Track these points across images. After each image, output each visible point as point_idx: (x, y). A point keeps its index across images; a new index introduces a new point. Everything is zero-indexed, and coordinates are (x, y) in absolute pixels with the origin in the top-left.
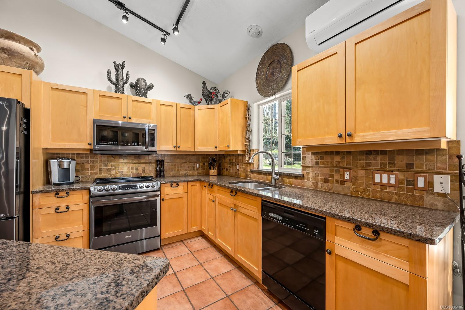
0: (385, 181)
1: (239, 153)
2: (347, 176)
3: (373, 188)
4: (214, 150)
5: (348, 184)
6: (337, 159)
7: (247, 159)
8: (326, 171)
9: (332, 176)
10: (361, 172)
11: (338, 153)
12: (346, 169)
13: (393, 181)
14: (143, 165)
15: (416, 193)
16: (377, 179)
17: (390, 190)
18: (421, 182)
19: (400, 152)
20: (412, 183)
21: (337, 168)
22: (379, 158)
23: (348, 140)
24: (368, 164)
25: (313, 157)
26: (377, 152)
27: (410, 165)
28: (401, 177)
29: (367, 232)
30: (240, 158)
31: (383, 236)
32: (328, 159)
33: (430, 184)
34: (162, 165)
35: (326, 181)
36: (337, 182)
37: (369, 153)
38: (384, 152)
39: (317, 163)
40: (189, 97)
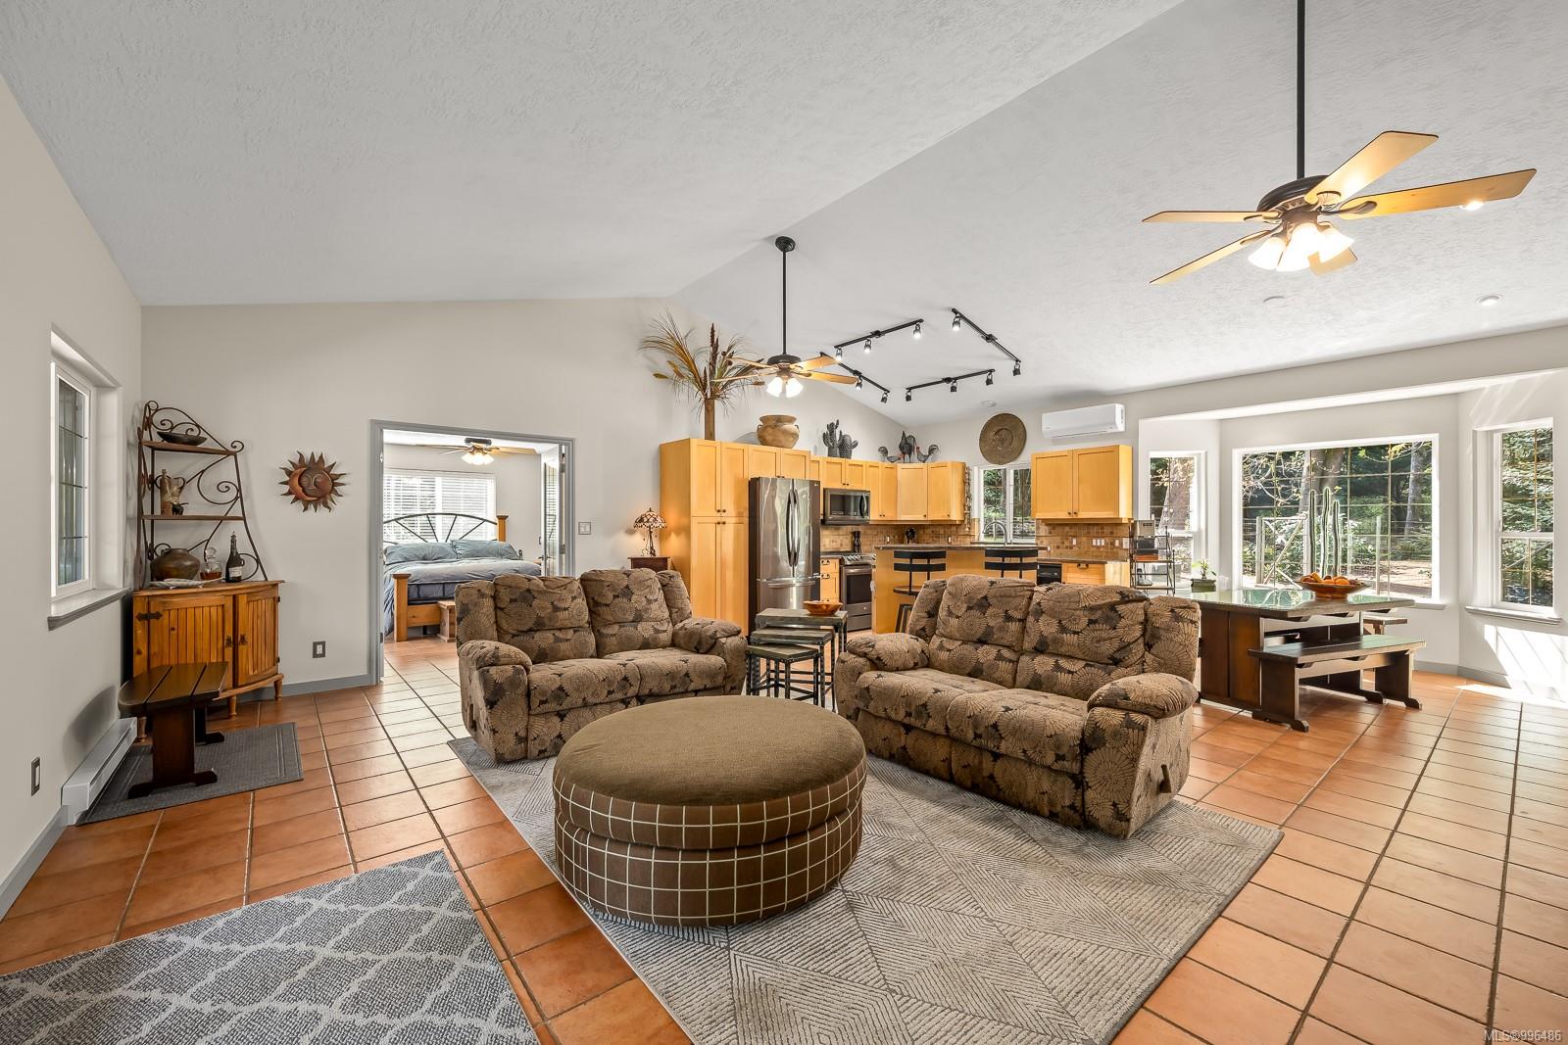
0: (1098, 544)
1: (957, 523)
2: (1074, 543)
3: (1092, 549)
4: (923, 518)
5: (1075, 549)
6: (1067, 529)
7: (967, 529)
8: (1058, 539)
9: (1063, 543)
10: (1084, 539)
11: (1067, 525)
12: (1074, 537)
13: (1103, 544)
14: (841, 537)
15: (1115, 550)
16: (1094, 544)
17: (1102, 549)
18: (1117, 543)
19: (1107, 524)
20: (1113, 544)
21: (1066, 537)
22: (1095, 528)
23: (1075, 517)
24: (1089, 533)
25: (1047, 528)
26: (1094, 525)
27: (1112, 533)
28: (1107, 539)
29: (1083, 566)
30: (954, 528)
31: (1090, 565)
32: (1059, 530)
33: (1121, 544)
34: (859, 537)
35: (1058, 547)
36: (1067, 547)
37: (1089, 524)
38: (1097, 524)
39: (1050, 533)
40: (884, 451)
